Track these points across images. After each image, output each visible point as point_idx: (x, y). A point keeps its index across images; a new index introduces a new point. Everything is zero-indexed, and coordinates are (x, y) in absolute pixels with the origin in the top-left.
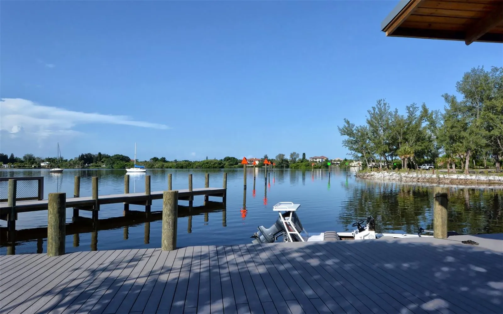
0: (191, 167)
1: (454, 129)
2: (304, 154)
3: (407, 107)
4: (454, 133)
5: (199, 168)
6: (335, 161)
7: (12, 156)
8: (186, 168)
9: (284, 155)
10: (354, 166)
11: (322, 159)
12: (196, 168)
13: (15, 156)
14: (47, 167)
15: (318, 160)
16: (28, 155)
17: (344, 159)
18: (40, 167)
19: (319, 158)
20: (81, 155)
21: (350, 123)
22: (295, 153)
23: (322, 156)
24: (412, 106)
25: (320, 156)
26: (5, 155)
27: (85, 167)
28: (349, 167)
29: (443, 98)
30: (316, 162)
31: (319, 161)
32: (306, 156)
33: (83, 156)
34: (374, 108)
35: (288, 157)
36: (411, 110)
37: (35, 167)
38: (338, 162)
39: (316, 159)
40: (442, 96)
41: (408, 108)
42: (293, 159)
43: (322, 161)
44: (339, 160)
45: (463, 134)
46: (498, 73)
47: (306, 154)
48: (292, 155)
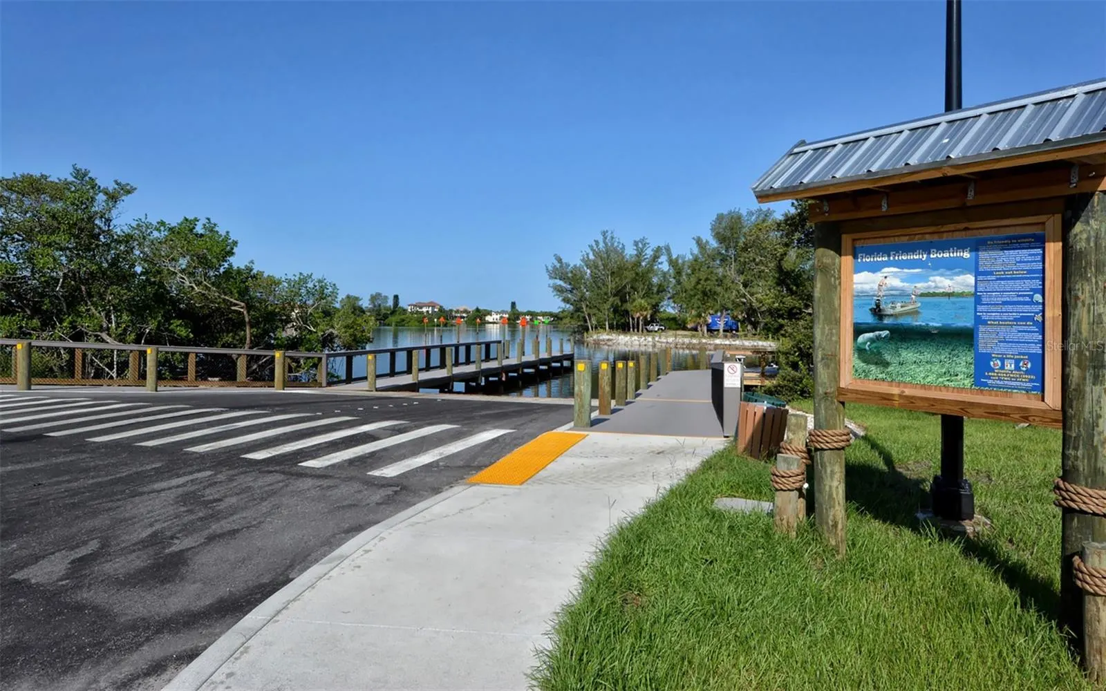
1: (709, 282)
2: (396, 297)
3: (635, 241)
4: (709, 288)
6: (457, 311)
9: (357, 299)
10: (494, 323)
11: (433, 307)
15: (424, 310)
17: (475, 308)
19: (425, 306)
21: (564, 261)
22: (379, 295)
23: (432, 302)
24: (642, 240)
25: (426, 301)
28: (484, 323)
29: (695, 242)
30: (422, 313)
31: (428, 312)
32: (400, 300)
34: (597, 242)
35: (365, 303)
36: (640, 245)
38: (464, 315)
39: (421, 308)
40: (694, 238)
41: (636, 244)
42: (375, 306)
43: (433, 310)
44: (465, 311)
45: (719, 289)
46: (754, 217)
47: (400, 297)
48: (374, 298)
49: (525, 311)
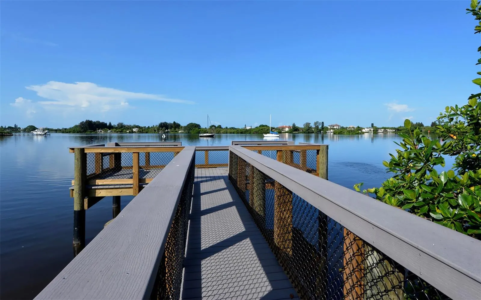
0: (249, 132)
5: (256, 133)
7: (110, 123)
8: (245, 133)
9: (310, 124)
12: (254, 133)
13: (112, 125)
14: (137, 132)
16: (120, 123)
18: (133, 132)
19: (336, 126)
20: (160, 123)
22: (318, 122)
26: (105, 123)
27: (166, 132)
31: (337, 128)
32: (324, 124)
33: (161, 123)
35: (312, 125)
37: (130, 132)
39: (333, 126)
42: (316, 126)
47: (324, 123)
48: (315, 123)
49: (381, 127)
